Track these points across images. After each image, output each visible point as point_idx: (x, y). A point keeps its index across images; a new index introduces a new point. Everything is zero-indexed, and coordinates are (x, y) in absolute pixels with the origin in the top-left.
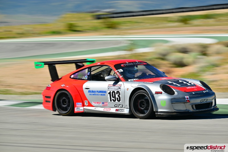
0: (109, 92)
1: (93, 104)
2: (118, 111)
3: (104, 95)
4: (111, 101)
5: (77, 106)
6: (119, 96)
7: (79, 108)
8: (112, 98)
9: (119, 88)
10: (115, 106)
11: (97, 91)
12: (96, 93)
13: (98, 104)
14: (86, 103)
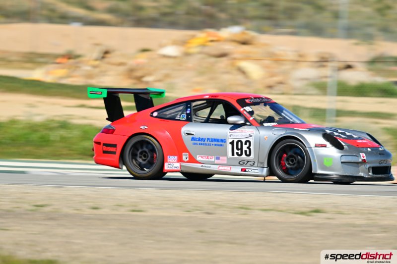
0: (231, 140)
1: (199, 158)
2: (245, 171)
3: (221, 145)
4: (233, 154)
5: (169, 160)
6: (249, 148)
7: (172, 164)
8: (236, 151)
9: (250, 136)
10: (241, 163)
11: (208, 139)
12: (206, 142)
13: (207, 160)
14: (185, 157)
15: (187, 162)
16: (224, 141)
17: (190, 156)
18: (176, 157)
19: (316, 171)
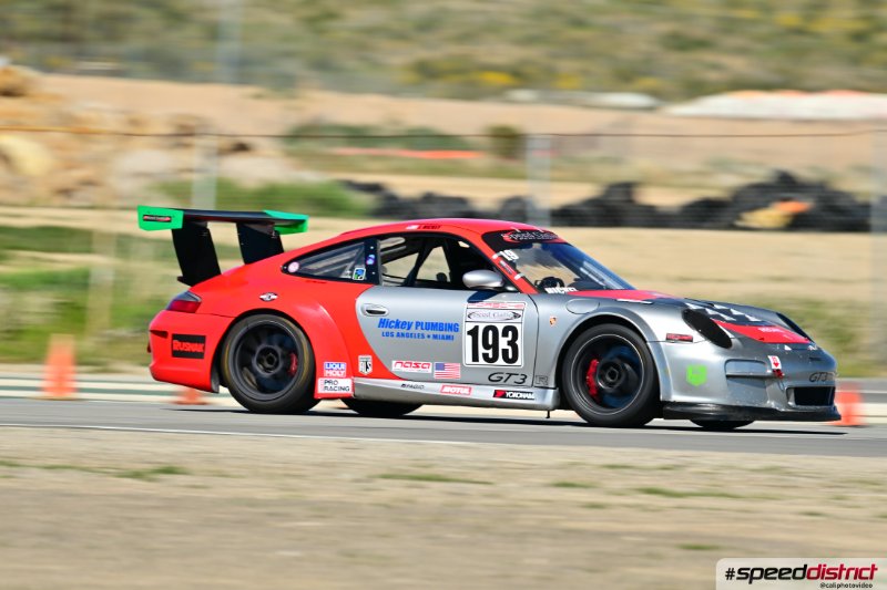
0: (470, 327)
1: (396, 368)
2: (504, 396)
3: (448, 337)
4: (475, 358)
5: (326, 373)
6: (512, 343)
7: (335, 381)
8: (481, 350)
9: (516, 316)
10: (493, 378)
11: (418, 324)
12: (413, 330)
13: (416, 370)
14: (364, 364)
15: (370, 376)
16: (454, 327)
17: (377, 363)
18: (343, 366)
19: (669, 395)
